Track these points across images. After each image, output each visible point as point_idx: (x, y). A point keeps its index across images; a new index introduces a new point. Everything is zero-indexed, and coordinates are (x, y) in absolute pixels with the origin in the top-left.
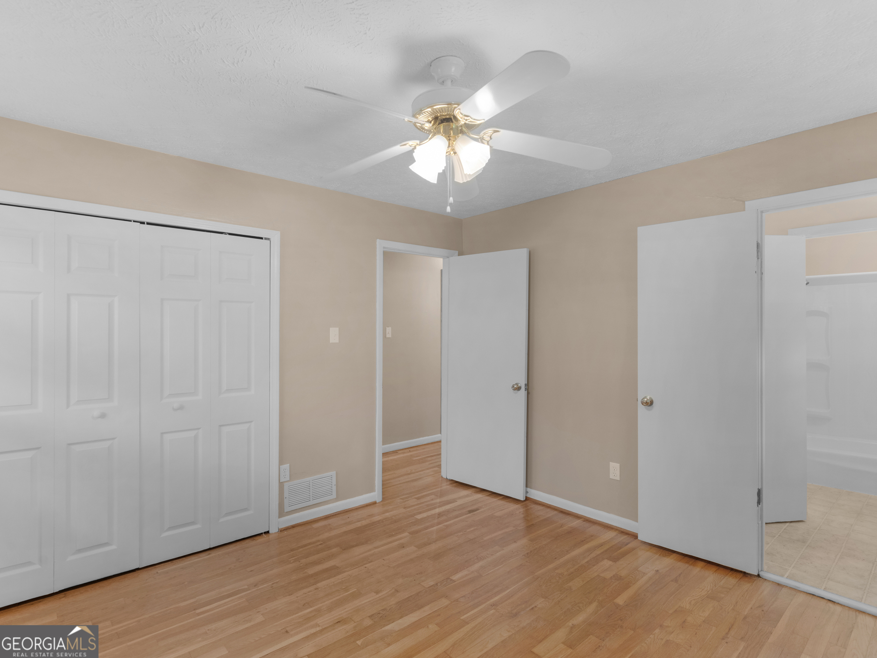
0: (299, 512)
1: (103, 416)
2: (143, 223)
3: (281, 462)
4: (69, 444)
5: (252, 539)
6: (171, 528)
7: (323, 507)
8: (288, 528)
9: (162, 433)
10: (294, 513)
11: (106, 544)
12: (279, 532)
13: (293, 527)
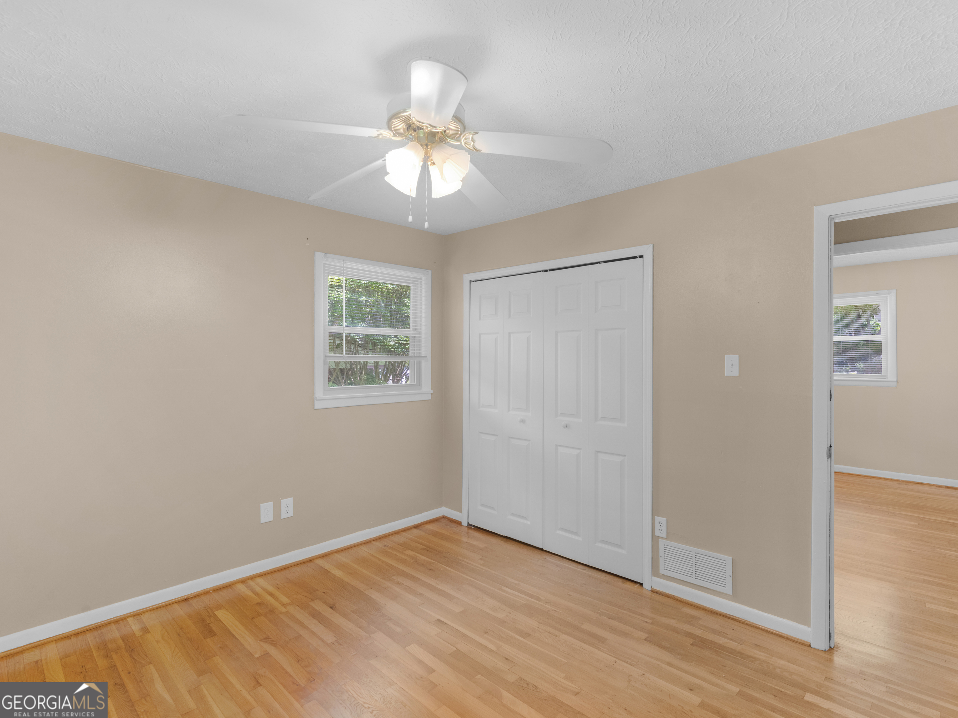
0: (678, 584)
1: (522, 421)
2: (546, 271)
3: (655, 512)
4: (510, 437)
5: (624, 581)
6: (562, 529)
7: (712, 596)
8: (661, 593)
9: (557, 446)
10: (672, 582)
11: (525, 518)
12: (651, 591)
13: (668, 596)
